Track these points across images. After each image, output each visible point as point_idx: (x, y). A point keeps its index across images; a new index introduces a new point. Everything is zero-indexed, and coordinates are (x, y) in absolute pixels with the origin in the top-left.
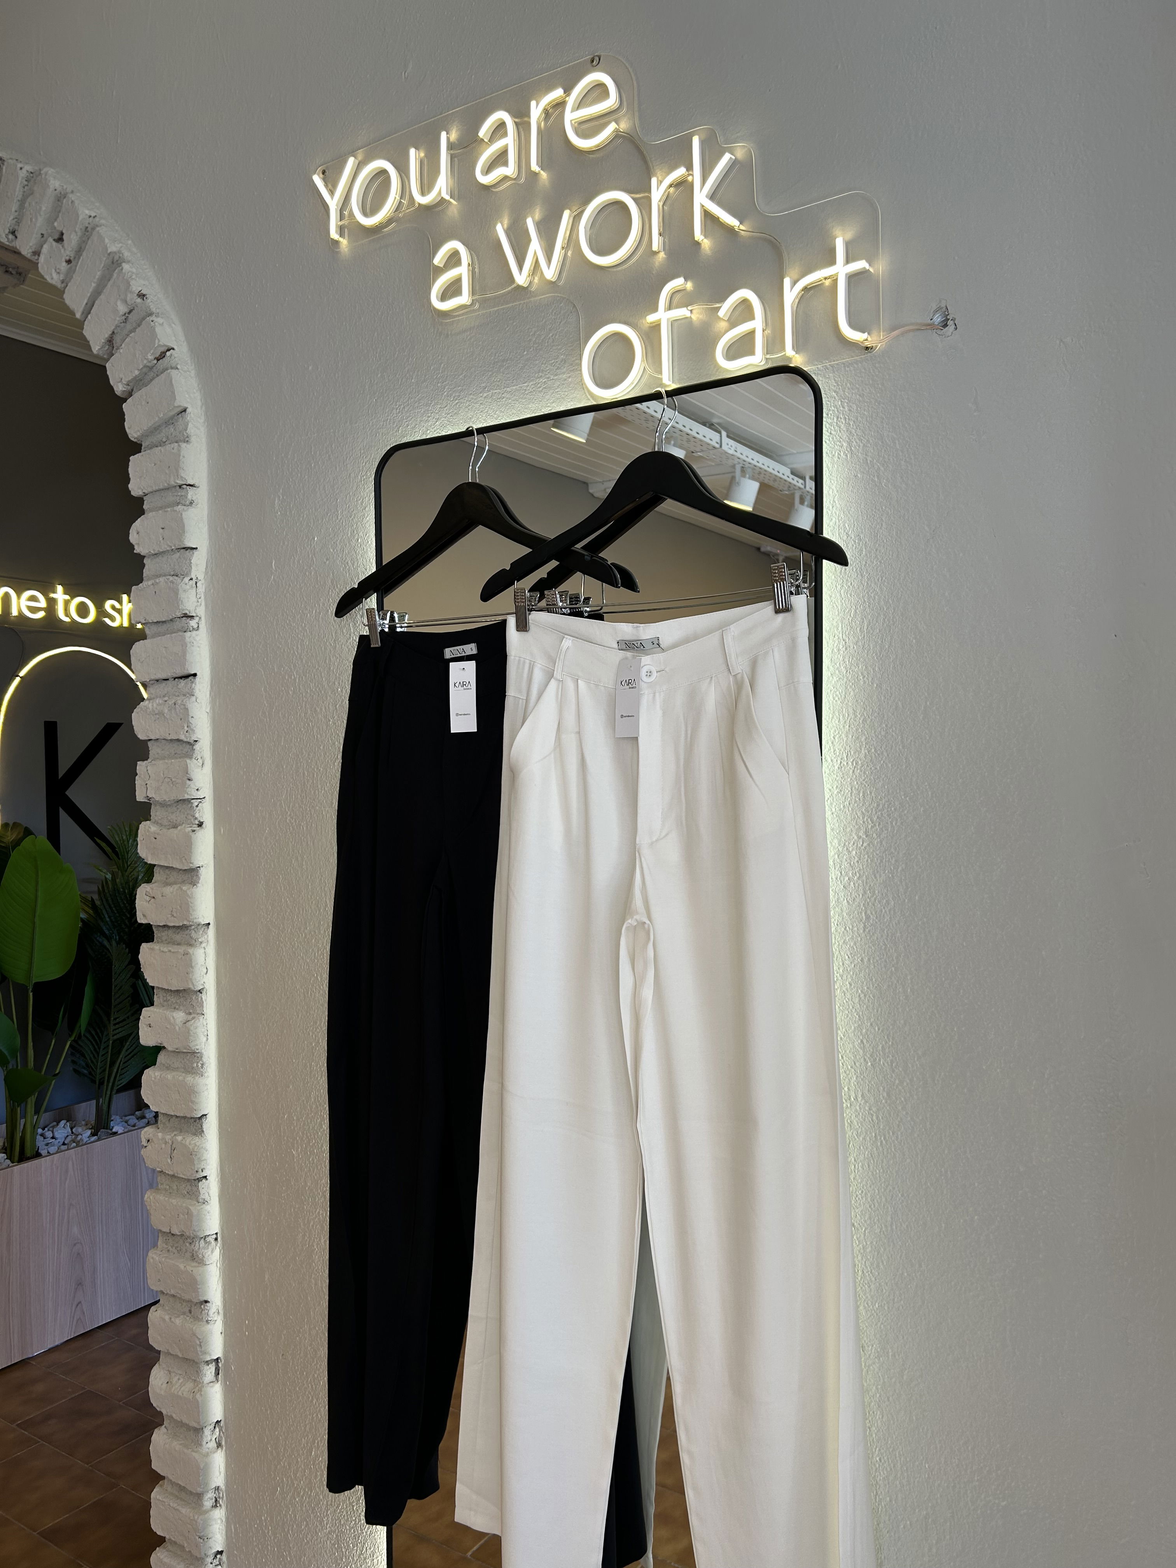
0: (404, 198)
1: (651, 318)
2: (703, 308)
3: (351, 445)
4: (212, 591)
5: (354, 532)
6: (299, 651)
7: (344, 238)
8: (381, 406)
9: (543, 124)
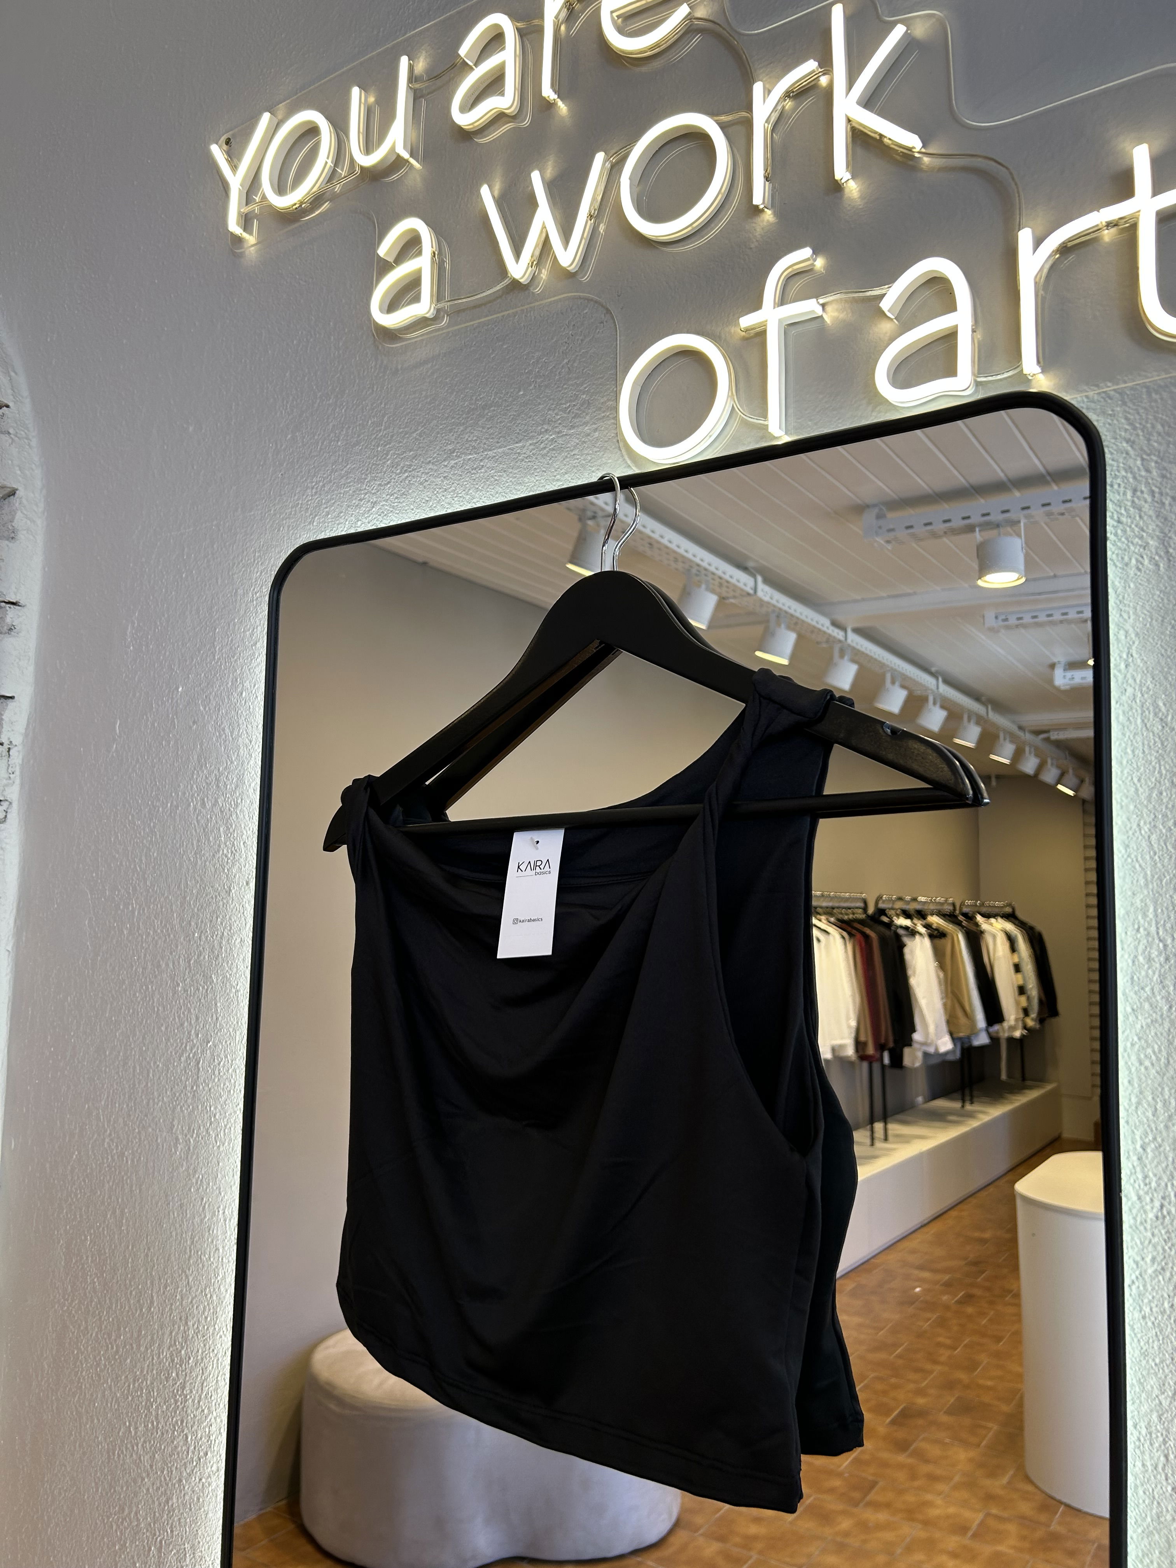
0: (340, 167)
1: (747, 321)
2: (846, 301)
3: (241, 544)
4: (32, 762)
5: (236, 680)
6: (143, 866)
7: (251, 234)
8: (289, 484)
9: (563, 28)
